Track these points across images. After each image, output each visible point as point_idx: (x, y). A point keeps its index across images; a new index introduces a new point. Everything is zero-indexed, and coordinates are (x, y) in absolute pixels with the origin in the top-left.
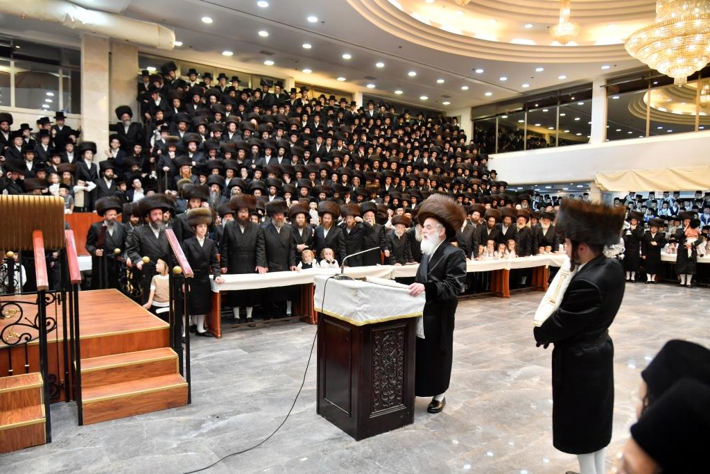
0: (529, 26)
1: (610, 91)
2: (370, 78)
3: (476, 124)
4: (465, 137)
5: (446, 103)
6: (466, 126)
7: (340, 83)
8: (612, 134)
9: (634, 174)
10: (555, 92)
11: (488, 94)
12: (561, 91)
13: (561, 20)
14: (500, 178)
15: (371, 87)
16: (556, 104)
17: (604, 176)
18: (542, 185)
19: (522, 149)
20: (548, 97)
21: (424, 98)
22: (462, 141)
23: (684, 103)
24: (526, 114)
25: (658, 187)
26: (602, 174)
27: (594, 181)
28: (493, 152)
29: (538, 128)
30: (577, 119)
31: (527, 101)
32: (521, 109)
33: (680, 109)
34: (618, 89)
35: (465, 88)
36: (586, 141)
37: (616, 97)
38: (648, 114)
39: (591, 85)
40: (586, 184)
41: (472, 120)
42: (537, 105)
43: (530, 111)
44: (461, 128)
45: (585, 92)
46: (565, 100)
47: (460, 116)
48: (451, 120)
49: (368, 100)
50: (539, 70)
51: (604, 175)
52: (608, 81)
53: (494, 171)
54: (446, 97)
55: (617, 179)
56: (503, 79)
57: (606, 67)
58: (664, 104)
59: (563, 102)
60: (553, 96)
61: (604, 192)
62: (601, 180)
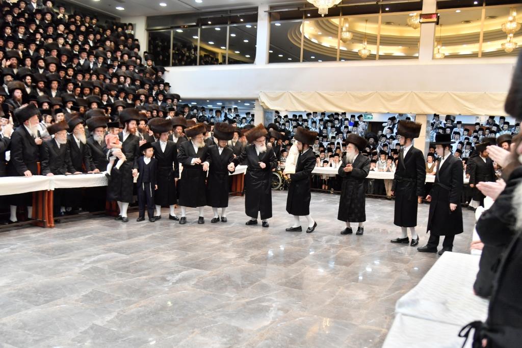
1: (272, 16)
3: (153, 38)
4: (138, 47)
5: (120, 9)
6: (141, 35)
8: (273, 59)
9: (291, 96)
10: (226, 11)
11: (163, 5)
12: (231, 11)
14: (173, 90)
16: (227, 23)
18: (213, 101)
19: (196, 64)
20: (219, 16)
22: (136, 50)
23: (330, 38)
24: (199, 30)
25: (309, 108)
26: (264, 92)
27: (258, 100)
28: (168, 65)
29: (210, 46)
30: (246, 41)
31: (200, 17)
32: (194, 24)
33: (328, 42)
34: (279, 17)
36: (252, 63)
37: (278, 24)
38: (302, 43)
39: (256, 9)
40: (252, 101)
41: (147, 30)
42: (210, 23)
43: (203, 27)
44: (136, 37)
45: (251, 15)
46: (235, 20)
47: (135, 24)
48: (125, 27)
51: (267, 95)
52: (272, 8)
54: (120, 2)
55: (278, 99)
58: (316, 37)
59: (233, 23)
60: (224, 15)
61: (266, 111)
62: (263, 99)
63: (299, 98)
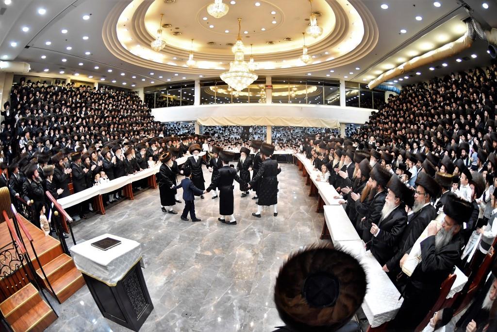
0: (175, 58)
1: (201, 85)
2: (104, 77)
3: (146, 96)
4: (141, 101)
5: (133, 86)
7: (90, 79)
8: (202, 102)
9: (212, 119)
11: (153, 82)
12: (182, 83)
13: (190, 58)
14: (156, 120)
15: (103, 80)
16: (180, 88)
17: (200, 119)
19: (166, 107)
21: (124, 84)
22: (140, 103)
27: (196, 121)
28: (154, 108)
31: (167, 85)
34: (204, 85)
35: (144, 80)
36: (193, 104)
37: (203, 88)
39: (194, 82)
40: (194, 122)
41: (144, 93)
44: (139, 97)
45: (191, 84)
47: (139, 91)
48: (135, 93)
49: (100, 86)
50: (176, 75)
52: (201, 81)
53: (153, 116)
54: (134, 83)
55: (206, 120)
56: (161, 77)
57: (201, 76)
59: (182, 88)
60: (179, 85)
61: (201, 127)
62: (199, 121)
63: (216, 120)
